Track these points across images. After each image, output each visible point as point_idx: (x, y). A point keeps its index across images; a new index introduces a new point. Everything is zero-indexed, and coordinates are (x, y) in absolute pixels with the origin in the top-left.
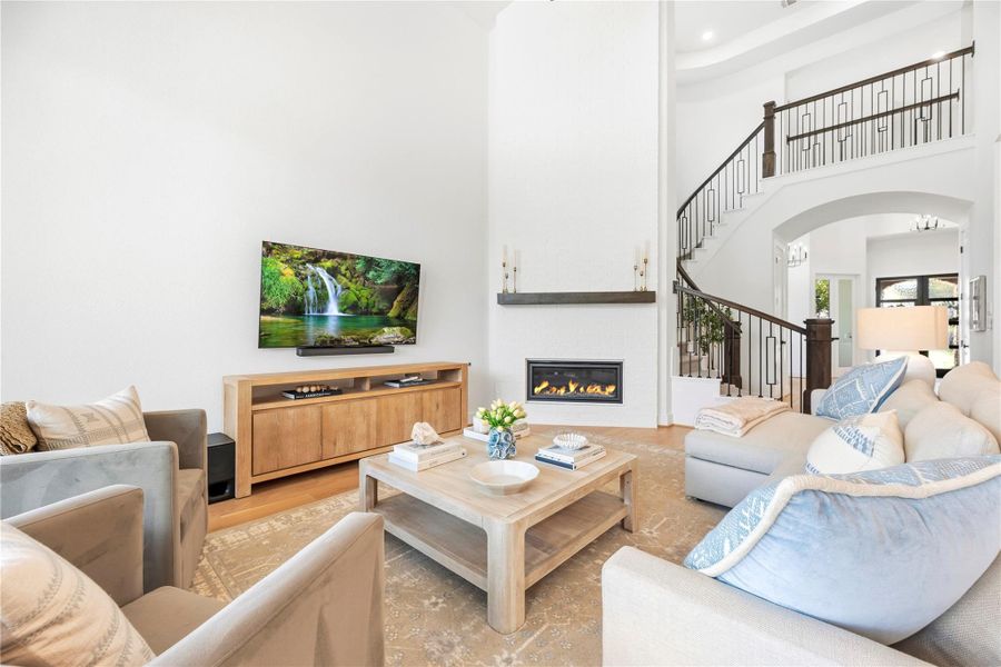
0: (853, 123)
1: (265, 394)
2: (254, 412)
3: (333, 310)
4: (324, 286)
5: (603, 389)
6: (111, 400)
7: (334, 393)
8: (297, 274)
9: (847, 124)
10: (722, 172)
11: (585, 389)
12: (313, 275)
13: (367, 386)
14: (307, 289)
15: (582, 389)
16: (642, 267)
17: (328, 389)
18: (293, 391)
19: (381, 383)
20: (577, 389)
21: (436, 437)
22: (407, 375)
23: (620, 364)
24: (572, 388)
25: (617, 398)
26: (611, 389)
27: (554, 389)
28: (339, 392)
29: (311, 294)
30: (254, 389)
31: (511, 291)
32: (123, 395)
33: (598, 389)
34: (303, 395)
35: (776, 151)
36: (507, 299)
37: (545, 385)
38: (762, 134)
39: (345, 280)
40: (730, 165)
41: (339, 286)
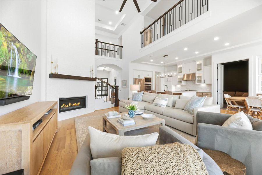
4: (15, 58)
5: (77, 104)
8: (8, 47)
11: (73, 105)
12: (13, 50)
15: (72, 105)
20: (71, 105)
23: (85, 97)
24: (70, 105)
26: (79, 104)
27: (66, 106)
33: (75, 104)
36: (53, 76)
37: (64, 105)
39: (21, 57)
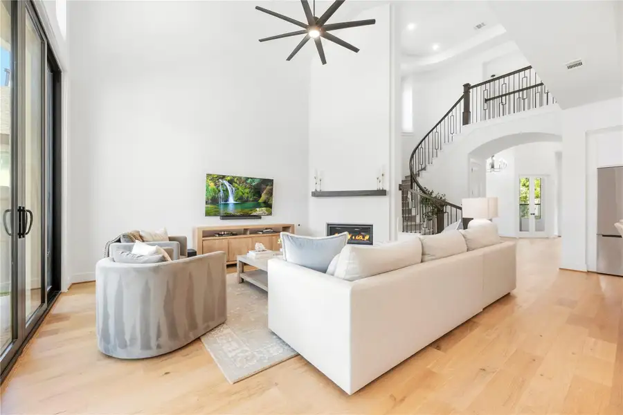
0: (530, 88)
1: (208, 234)
2: (203, 240)
3: (231, 200)
4: (227, 190)
5: (363, 238)
6: (160, 231)
7: (233, 235)
8: (216, 185)
9: (527, 89)
10: (442, 122)
11: (355, 238)
12: (222, 184)
13: (248, 232)
14: (220, 191)
15: (353, 238)
16: (381, 178)
17: (232, 233)
18: (219, 233)
19: (255, 231)
21: (264, 248)
22: (266, 229)
23: (372, 226)
25: (370, 242)
26: (367, 237)
28: (236, 235)
29: (221, 194)
30: (204, 232)
31: (318, 190)
32: (163, 229)
33: (361, 238)
34: (222, 235)
35: (471, 110)
36: (316, 194)
38: (462, 101)
39: (236, 185)
40: (446, 118)
41: (234, 189)
